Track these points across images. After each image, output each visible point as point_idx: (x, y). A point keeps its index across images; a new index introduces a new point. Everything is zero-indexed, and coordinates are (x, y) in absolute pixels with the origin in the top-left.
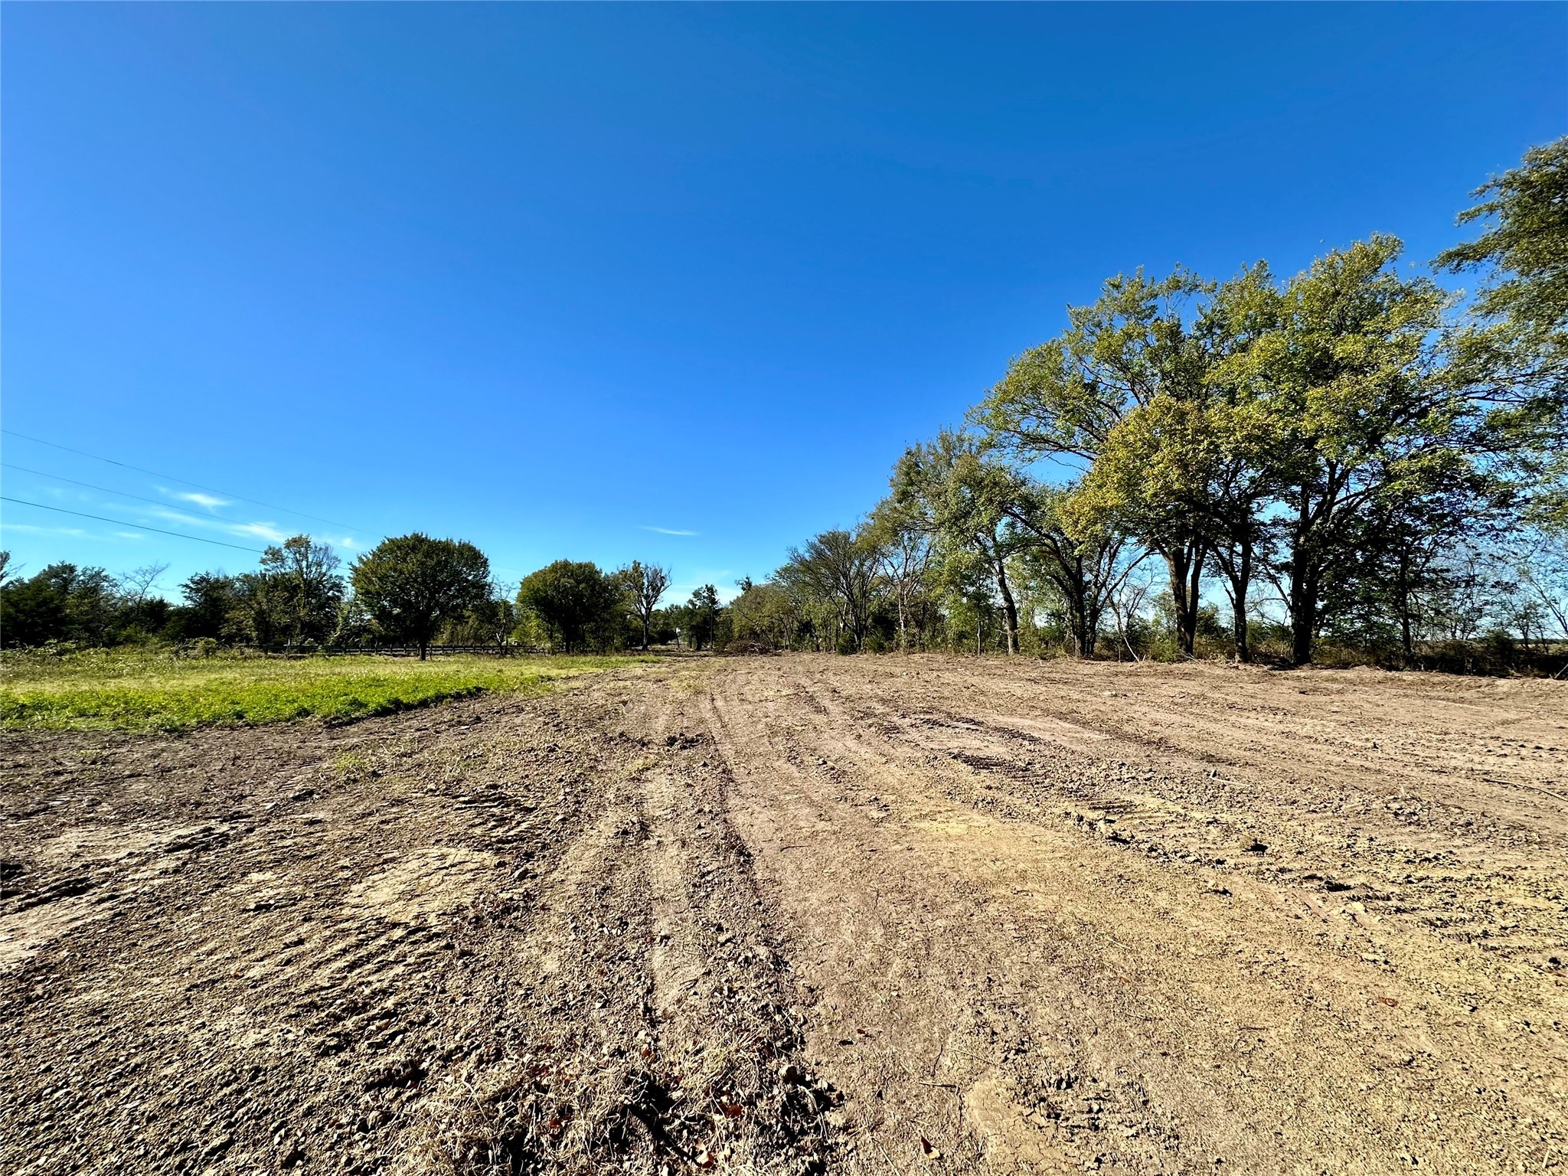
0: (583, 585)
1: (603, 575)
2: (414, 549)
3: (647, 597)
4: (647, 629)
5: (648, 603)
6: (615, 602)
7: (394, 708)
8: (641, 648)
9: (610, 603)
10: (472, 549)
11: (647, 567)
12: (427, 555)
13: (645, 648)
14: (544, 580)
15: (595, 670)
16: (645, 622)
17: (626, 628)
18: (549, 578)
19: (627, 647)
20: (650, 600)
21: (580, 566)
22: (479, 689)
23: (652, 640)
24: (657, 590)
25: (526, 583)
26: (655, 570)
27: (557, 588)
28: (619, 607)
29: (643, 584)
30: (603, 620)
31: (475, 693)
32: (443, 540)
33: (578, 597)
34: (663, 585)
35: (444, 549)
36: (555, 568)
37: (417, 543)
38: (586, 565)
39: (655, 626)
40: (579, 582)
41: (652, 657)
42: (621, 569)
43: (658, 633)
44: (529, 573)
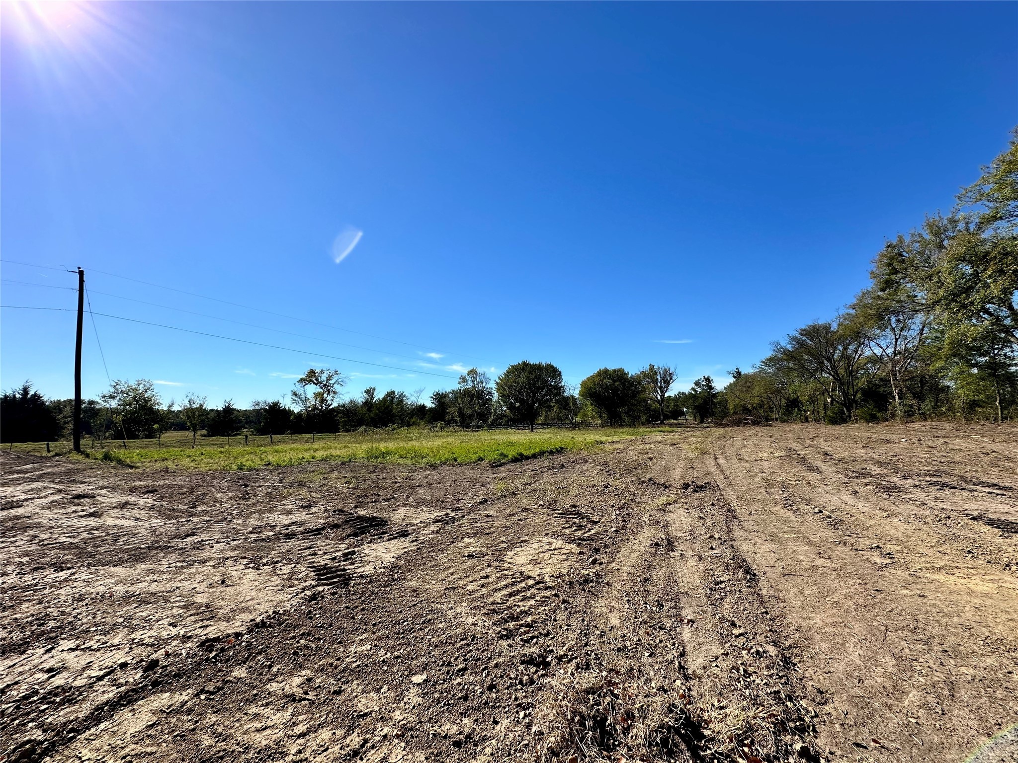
0: (617, 383)
1: (630, 376)
2: (523, 370)
3: (660, 388)
4: (662, 410)
5: (662, 392)
6: (639, 392)
7: (520, 459)
8: (659, 422)
9: (636, 393)
10: (552, 367)
11: (659, 368)
12: (530, 373)
13: (662, 423)
14: (594, 381)
15: (630, 437)
16: (661, 405)
17: (648, 409)
18: (597, 380)
19: (649, 422)
20: (663, 390)
21: (615, 371)
22: (562, 449)
23: (667, 417)
24: (668, 383)
25: (583, 384)
26: (665, 369)
27: (601, 386)
28: (642, 396)
29: (657, 379)
30: (632, 404)
31: (560, 451)
32: (537, 363)
33: (615, 390)
34: (671, 379)
35: (538, 368)
36: (599, 374)
37: (524, 367)
38: (619, 370)
39: (668, 407)
40: (614, 381)
41: (668, 428)
42: (641, 370)
43: (670, 412)
44: (585, 378)
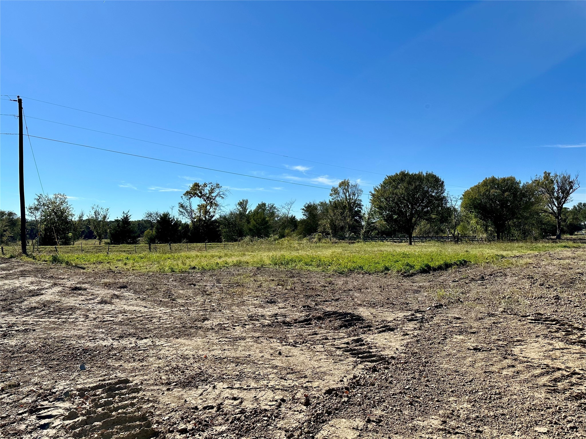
0: (506, 194)
1: (521, 185)
2: (402, 180)
3: (558, 198)
4: (559, 223)
5: (559, 203)
6: (532, 204)
7: (426, 270)
8: (555, 237)
9: (529, 205)
10: (434, 176)
11: (556, 176)
12: (409, 183)
13: (559, 237)
14: (479, 192)
16: (557, 217)
17: (540, 222)
18: (482, 190)
19: (543, 237)
20: (561, 201)
21: (504, 180)
22: (465, 262)
23: (563, 232)
24: (566, 193)
25: (466, 195)
26: (564, 177)
27: (488, 197)
28: (535, 207)
29: (554, 188)
30: (523, 217)
31: (464, 263)
32: (417, 173)
33: (503, 203)
34: (571, 187)
35: (418, 178)
36: (485, 183)
37: (403, 177)
38: (508, 179)
39: (565, 221)
40: (504, 192)
42: (534, 179)
43: (567, 226)
44: (468, 188)
